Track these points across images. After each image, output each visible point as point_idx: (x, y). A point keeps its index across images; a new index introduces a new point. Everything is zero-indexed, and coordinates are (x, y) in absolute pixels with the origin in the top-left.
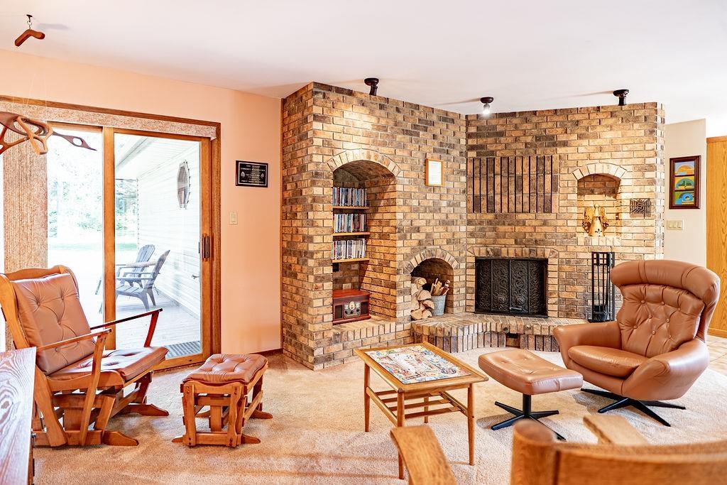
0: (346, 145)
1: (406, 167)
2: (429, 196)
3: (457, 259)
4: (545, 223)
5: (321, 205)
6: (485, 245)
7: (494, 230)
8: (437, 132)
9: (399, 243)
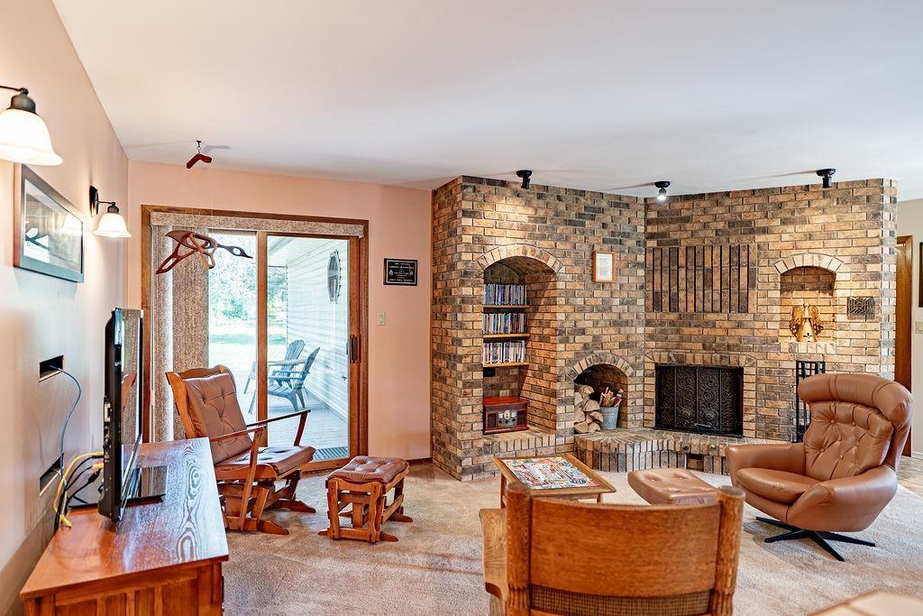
0: (498, 241)
1: (568, 261)
2: (597, 293)
3: (632, 366)
4: (740, 325)
5: (471, 306)
6: (667, 350)
7: (678, 332)
8: (608, 219)
9: (561, 347)
